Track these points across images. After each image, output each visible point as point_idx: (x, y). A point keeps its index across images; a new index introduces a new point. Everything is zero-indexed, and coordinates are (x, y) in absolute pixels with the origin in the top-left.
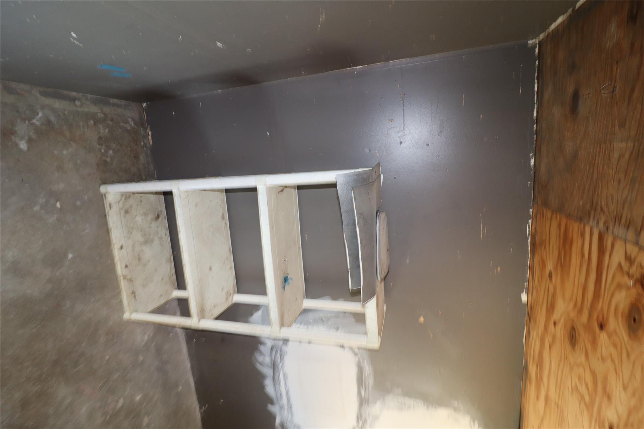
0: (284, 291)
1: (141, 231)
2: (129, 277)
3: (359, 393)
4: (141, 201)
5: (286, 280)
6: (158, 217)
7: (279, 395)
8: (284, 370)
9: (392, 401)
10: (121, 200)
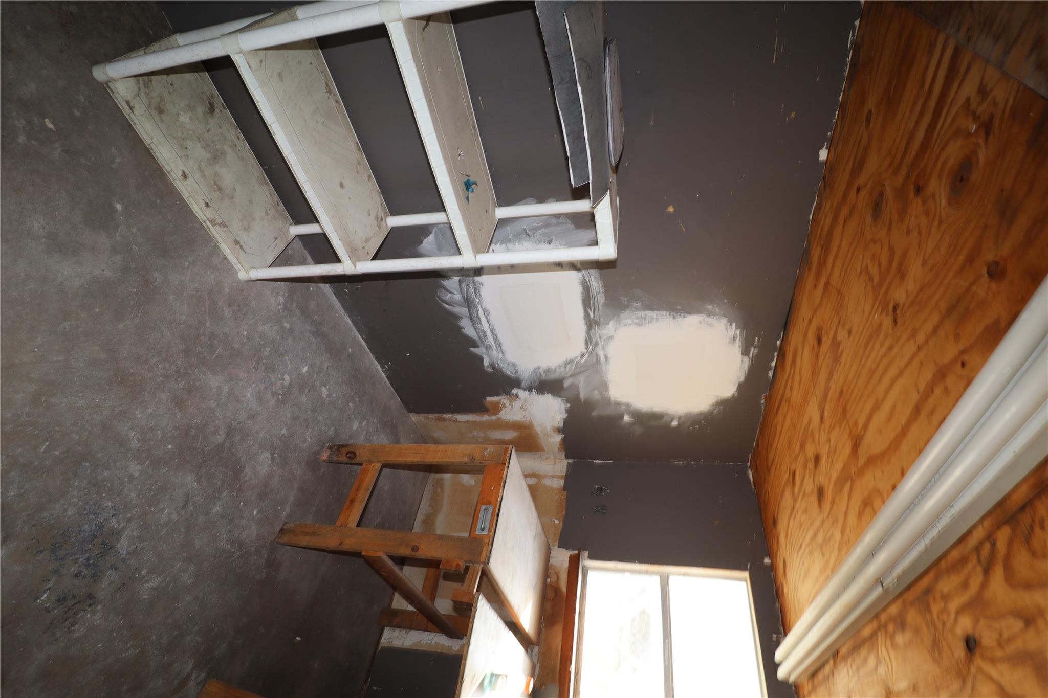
0: (469, 202)
1: (199, 142)
2: (219, 221)
3: (587, 315)
4: (171, 85)
5: (468, 185)
6: (212, 109)
7: (481, 334)
8: (483, 306)
9: (628, 317)
10: (139, 89)
